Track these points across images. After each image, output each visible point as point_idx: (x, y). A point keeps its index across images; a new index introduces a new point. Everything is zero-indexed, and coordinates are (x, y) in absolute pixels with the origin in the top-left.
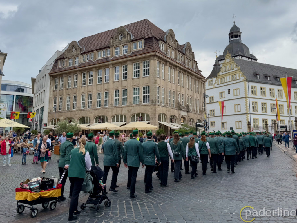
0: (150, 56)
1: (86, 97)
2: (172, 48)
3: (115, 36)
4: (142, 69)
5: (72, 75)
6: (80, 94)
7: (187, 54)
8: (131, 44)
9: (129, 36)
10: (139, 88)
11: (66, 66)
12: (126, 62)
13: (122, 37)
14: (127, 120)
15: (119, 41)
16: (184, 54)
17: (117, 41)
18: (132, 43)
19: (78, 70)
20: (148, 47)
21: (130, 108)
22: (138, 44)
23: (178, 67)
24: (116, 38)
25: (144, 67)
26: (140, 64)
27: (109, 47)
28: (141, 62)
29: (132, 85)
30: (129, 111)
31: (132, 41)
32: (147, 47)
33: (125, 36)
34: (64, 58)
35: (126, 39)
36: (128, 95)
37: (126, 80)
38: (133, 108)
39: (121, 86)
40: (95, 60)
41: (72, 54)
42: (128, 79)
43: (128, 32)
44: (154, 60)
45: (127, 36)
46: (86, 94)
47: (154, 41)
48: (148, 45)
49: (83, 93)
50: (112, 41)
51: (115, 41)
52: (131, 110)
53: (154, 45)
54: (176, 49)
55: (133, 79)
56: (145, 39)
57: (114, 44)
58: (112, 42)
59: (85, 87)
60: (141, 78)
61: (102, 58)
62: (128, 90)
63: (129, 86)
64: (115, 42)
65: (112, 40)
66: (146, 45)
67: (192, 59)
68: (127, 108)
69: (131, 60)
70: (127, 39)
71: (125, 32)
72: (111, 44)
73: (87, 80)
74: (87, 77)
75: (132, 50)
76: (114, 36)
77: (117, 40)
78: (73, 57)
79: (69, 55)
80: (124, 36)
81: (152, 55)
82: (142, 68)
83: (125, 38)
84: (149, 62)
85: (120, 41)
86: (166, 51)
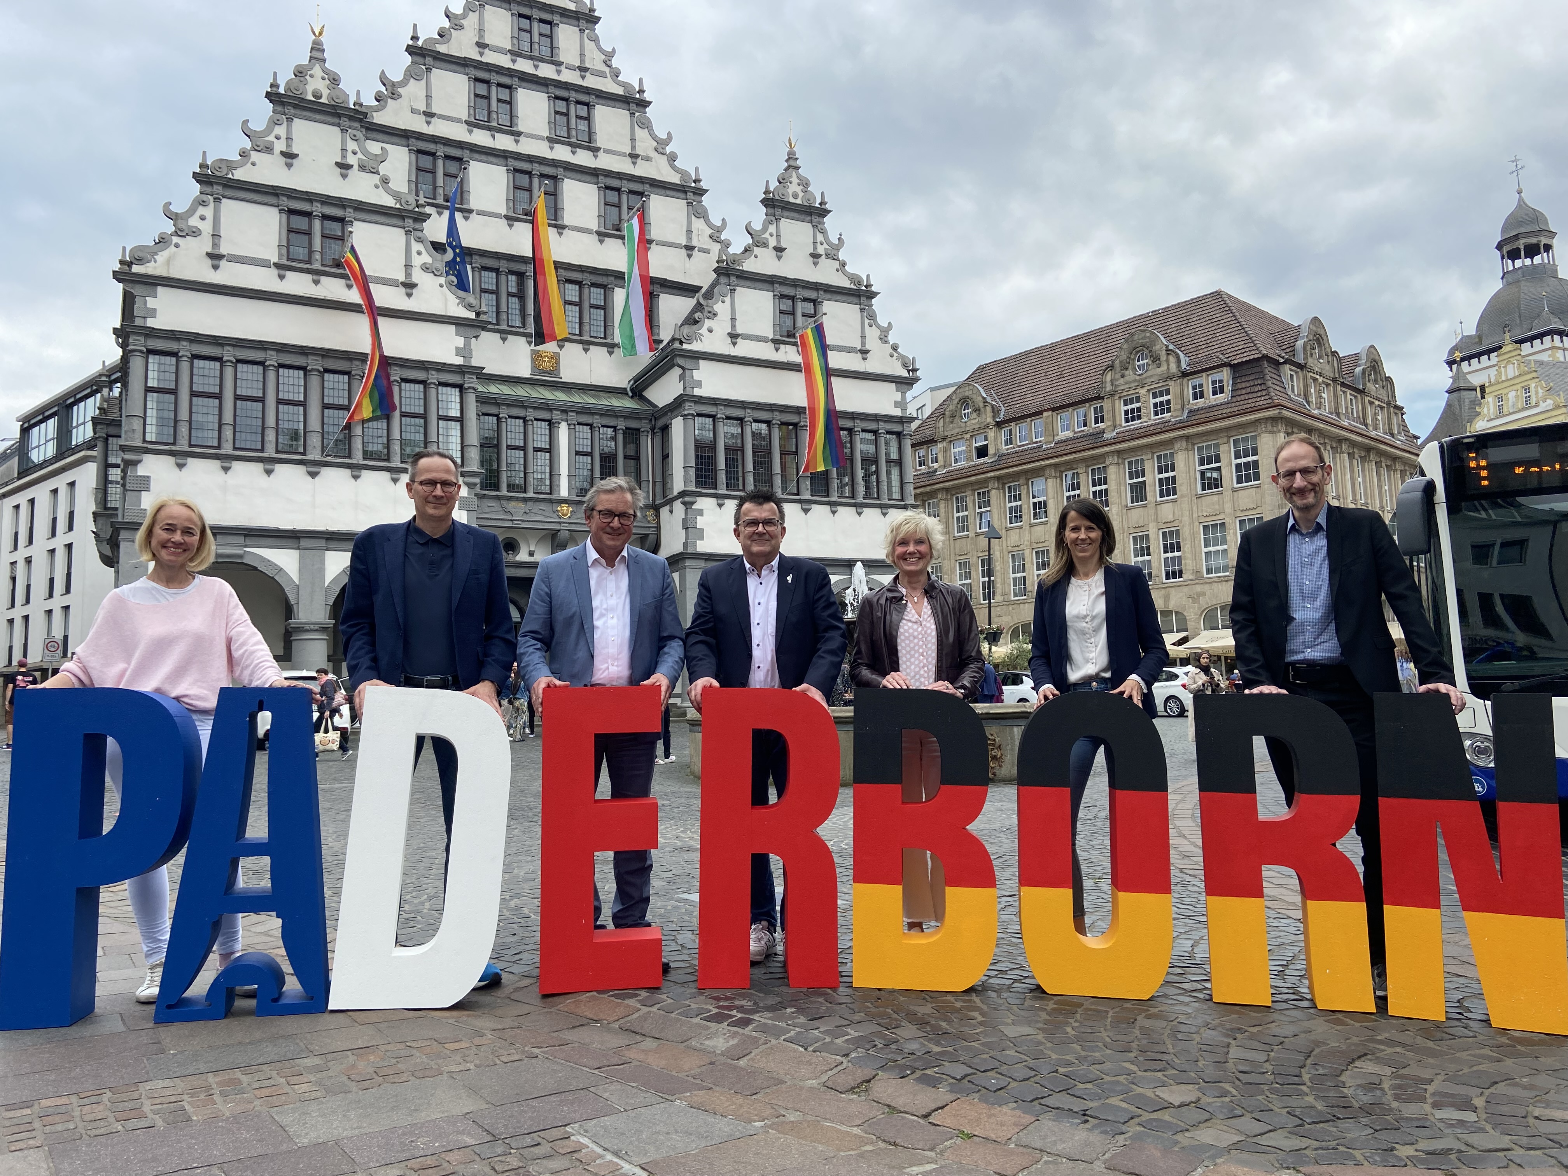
0: (1258, 421)
1: (1028, 560)
2: (1320, 379)
3: (1121, 362)
4: (1229, 464)
5: (969, 493)
6: (1005, 553)
7: (1371, 387)
8: (1182, 384)
9: (1172, 359)
10: (1223, 525)
11: (945, 467)
12: (1170, 442)
13: (1145, 361)
14: (1190, 625)
15: (1137, 378)
16: (1361, 392)
17: (1127, 378)
18: (1186, 379)
19: (994, 477)
20: (1248, 390)
21: (1198, 588)
22: (1207, 381)
23: (1346, 439)
24: (1127, 369)
25: (1237, 457)
26: (1223, 448)
27: (1103, 398)
28: (1225, 440)
29: (1195, 515)
30: (1195, 598)
31: (1185, 375)
32: (1243, 392)
33: (1159, 359)
34: (936, 441)
35: (1164, 368)
36: (1186, 546)
37: (1175, 501)
38: (1207, 587)
39: (1156, 521)
40: (1051, 443)
41: (963, 425)
42: (1182, 496)
43: (1167, 346)
44: (1272, 432)
45: (1167, 361)
46: (1027, 552)
47: (1268, 369)
48: (1248, 384)
49: (1017, 549)
50: (1109, 377)
51: (1123, 376)
52: (1204, 594)
53: (1269, 383)
54: (1334, 380)
55: (1199, 497)
56: (1236, 368)
57: (1116, 386)
58: (1112, 380)
59: (1020, 527)
60: (1228, 494)
61: (1075, 433)
62: (1185, 532)
63: (1186, 519)
64: (1122, 381)
65: (1110, 374)
66: (1239, 386)
67: (1388, 404)
68: (1185, 589)
69: (1187, 437)
70: (1168, 369)
71: (1157, 347)
72: (1109, 388)
73: (1024, 507)
74: (1023, 496)
75: (1189, 401)
76: (1117, 363)
77: (1129, 372)
78: (968, 436)
79: (952, 430)
80: (1156, 359)
81: (1267, 419)
82: (1231, 459)
83: (1159, 366)
84: (1254, 438)
85: (1140, 375)
86: (1306, 396)
